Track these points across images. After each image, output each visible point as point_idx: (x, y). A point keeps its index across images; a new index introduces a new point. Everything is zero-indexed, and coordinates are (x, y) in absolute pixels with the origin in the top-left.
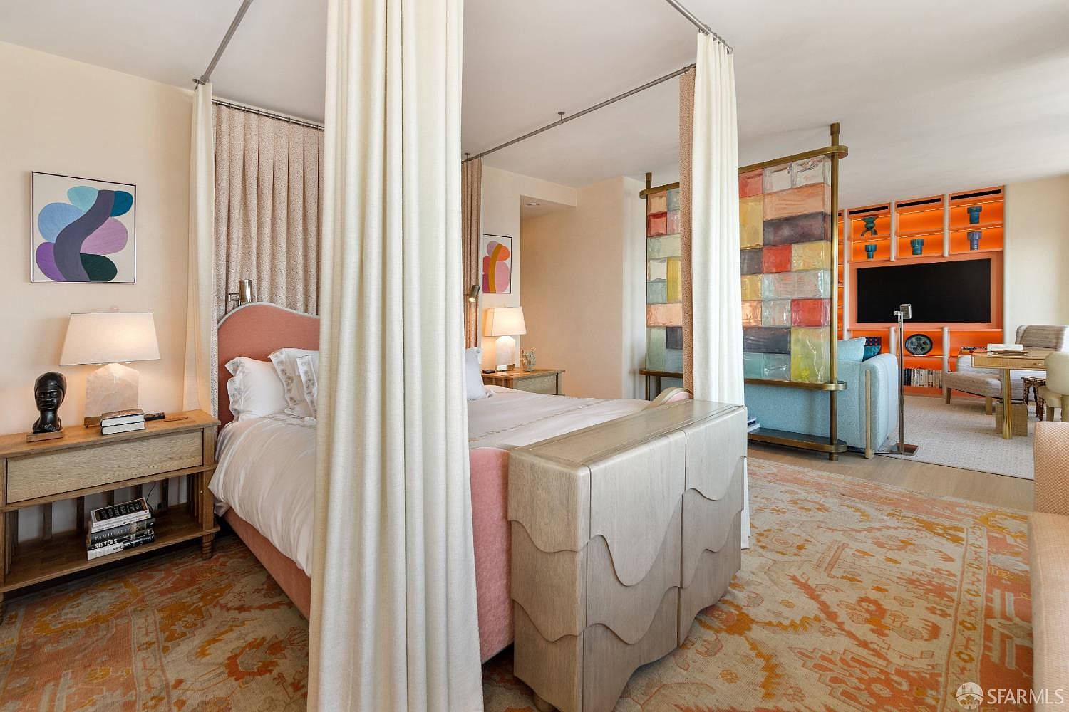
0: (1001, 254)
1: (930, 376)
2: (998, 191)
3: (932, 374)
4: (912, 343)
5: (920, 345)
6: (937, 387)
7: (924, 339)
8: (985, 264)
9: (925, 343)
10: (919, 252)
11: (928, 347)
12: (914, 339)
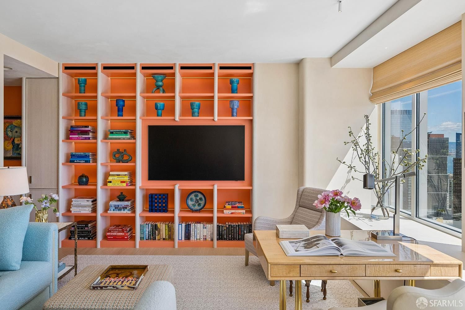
0: (251, 121)
1: (205, 230)
2: (249, 68)
3: (206, 228)
4: (191, 200)
5: (197, 201)
6: (210, 239)
7: (200, 196)
8: (240, 129)
9: (201, 199)
10: (196, 114)
11: (202, 203)
12: (192, 196)
